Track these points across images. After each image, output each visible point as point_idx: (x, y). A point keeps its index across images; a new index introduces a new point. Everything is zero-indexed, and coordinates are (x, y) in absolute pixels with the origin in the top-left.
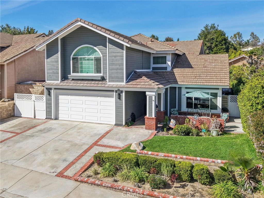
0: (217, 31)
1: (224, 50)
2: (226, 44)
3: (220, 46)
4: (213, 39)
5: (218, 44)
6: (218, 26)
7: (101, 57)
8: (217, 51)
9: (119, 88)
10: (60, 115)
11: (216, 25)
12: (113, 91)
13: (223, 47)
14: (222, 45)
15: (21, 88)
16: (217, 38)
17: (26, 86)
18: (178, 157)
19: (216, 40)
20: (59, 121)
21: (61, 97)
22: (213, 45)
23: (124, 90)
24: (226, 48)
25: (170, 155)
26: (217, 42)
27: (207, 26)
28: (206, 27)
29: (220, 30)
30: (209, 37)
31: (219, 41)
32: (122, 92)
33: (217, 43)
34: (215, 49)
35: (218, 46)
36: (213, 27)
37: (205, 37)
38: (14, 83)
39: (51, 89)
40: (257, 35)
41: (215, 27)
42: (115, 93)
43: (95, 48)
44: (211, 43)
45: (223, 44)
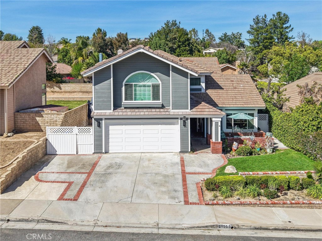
0: (179, 30)
1: (188, 52)
2: (190, 45)
3: (184, 47)
4: (175, 38)
5: (181, 45)
6: (180, 23)
7: (160, 84)
8: (180, 52)
9: (184, 116)
10: (110, 148)
11: (177, 22)
12: (178, 118)
13: (186, 48)
14: (185, 46)
15: (24, 117)
16: (180, 38)
17: (32, 115)
18: (274, 173)
19: (179, 39)
20: (109, 155)
21: (111, 128)
22: (176, 46)
23: (189, 117)
24: (189, 49)
25: (267, 172)
26: (179, 42)
27: (168, 22)
28: (167, 24)
29: (182, 29)
30: (171, 36)
31: (182, 41)
32: (187, 119)
33: (179, 44)
34: (178, 50)
35: (181, 48)
36: (174, 24)
37: (165, 36)
38: (13, 112)
39: (101, 119)
40: (212, 33)
41: (176, 24)
42: (179, 120)
43: (152, 74)
44: (173, 43)
45: (187, 45)
